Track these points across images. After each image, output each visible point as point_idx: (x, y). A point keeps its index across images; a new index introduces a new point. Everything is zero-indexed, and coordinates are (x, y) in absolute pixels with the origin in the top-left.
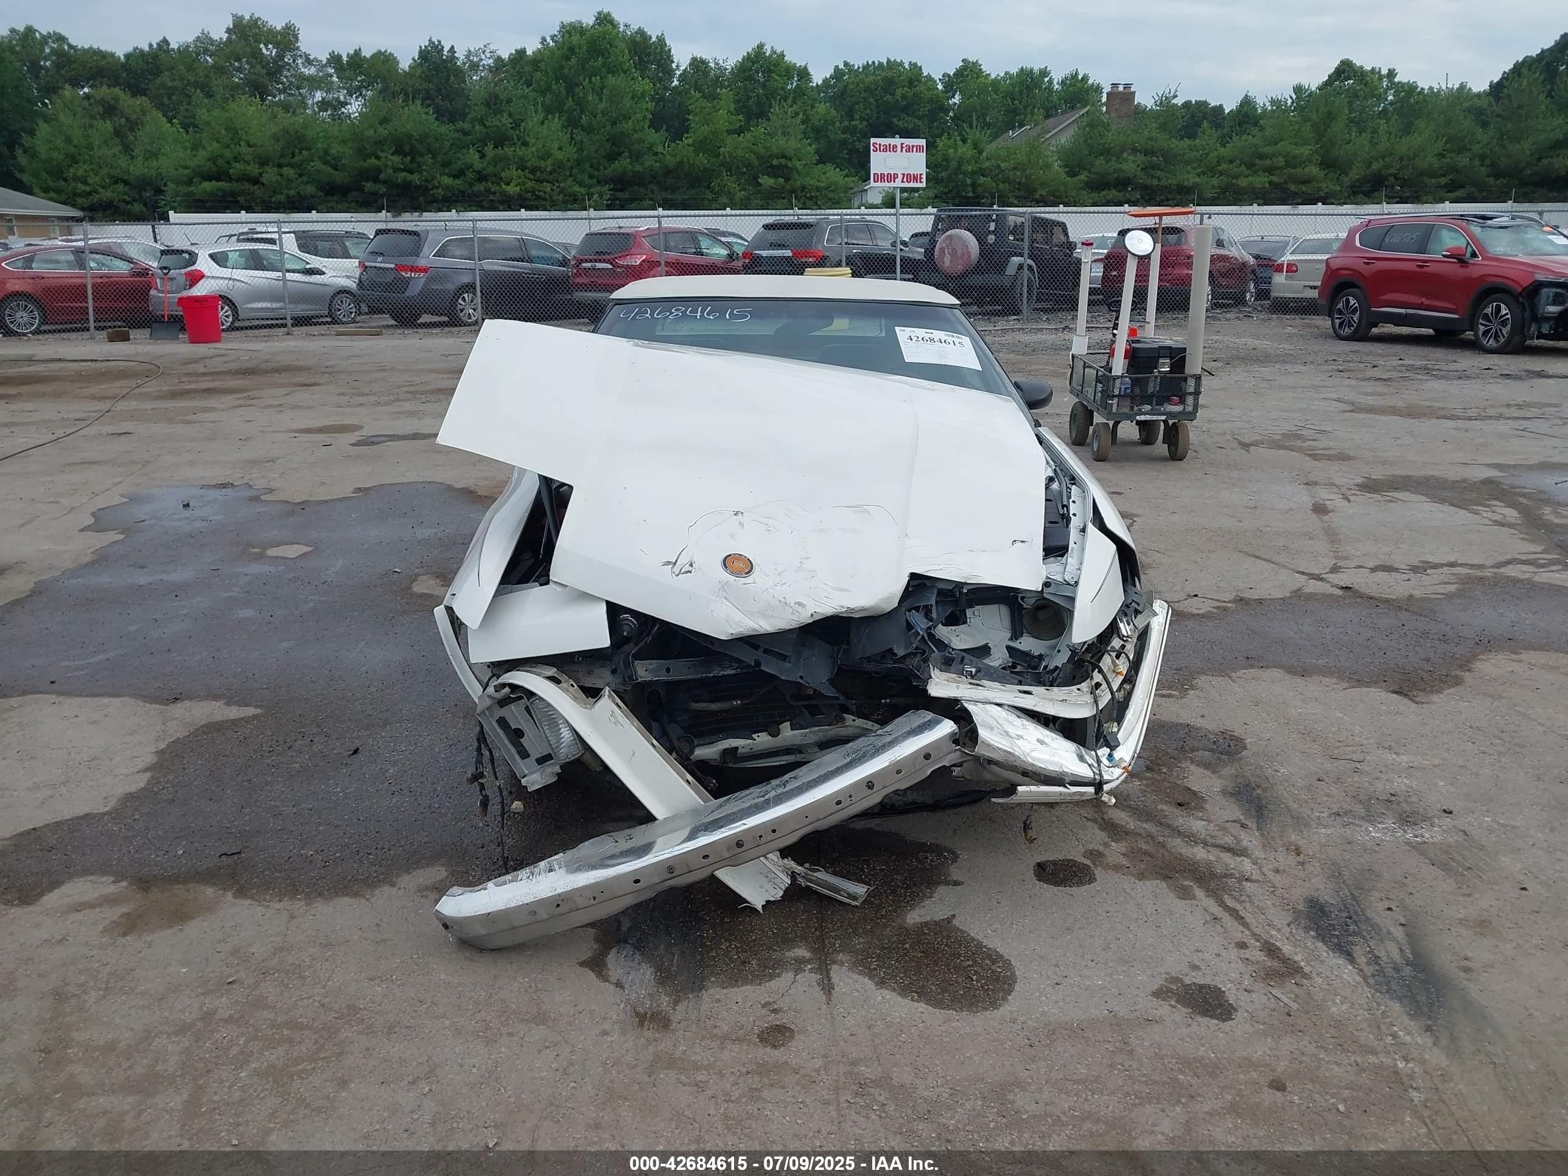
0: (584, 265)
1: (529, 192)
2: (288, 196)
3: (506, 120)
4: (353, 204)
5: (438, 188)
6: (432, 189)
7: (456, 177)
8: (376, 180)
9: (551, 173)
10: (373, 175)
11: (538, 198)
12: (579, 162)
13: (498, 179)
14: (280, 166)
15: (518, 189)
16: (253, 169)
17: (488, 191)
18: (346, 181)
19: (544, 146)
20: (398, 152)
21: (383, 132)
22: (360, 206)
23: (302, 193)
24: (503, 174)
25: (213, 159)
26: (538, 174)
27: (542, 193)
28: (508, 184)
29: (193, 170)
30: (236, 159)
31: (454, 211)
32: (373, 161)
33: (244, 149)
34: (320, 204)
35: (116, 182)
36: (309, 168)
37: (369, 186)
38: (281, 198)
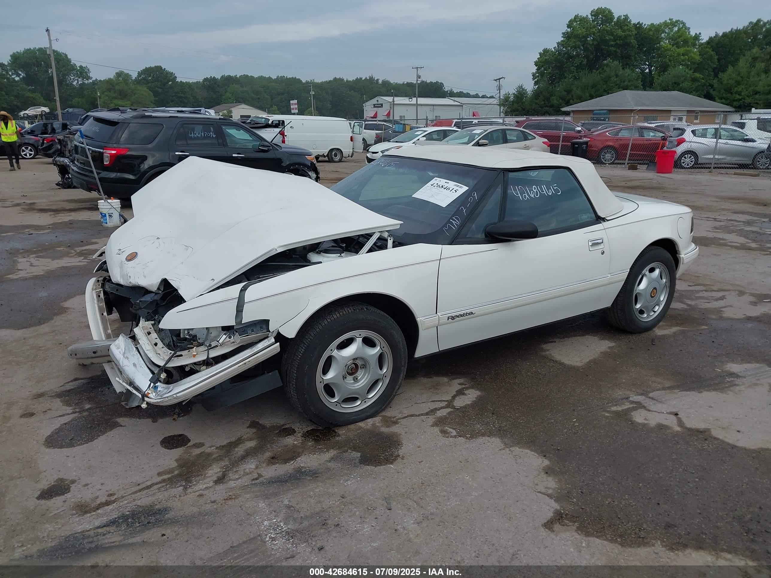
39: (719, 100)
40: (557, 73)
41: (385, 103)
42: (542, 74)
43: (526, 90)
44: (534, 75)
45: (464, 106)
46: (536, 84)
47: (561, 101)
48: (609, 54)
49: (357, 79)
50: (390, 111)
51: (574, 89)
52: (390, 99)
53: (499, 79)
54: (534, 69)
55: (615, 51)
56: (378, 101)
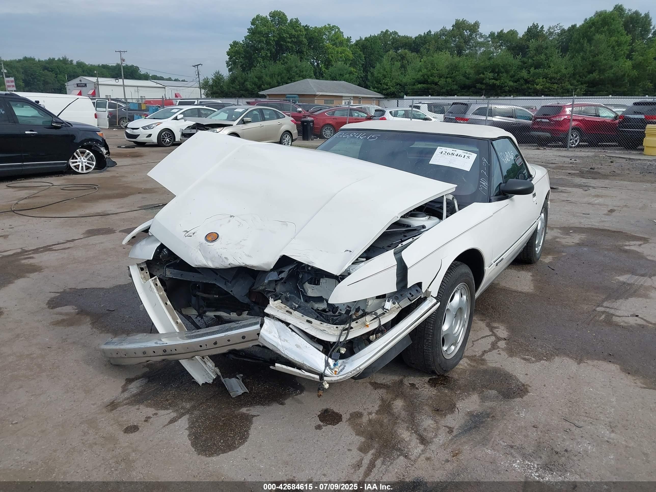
0: (538, 120)
1: (547, 88)
2: (447, 90)
3: (543, 57)
4: (471, 93)
5: (506, 86)
6: (504, 87)
7: (516, 82)
8: (482, 83)
9: (559, 79)
10: (481, 81)
11: (551, 91)
12: (574, 74)
13: (533, 82)
14: (447, 78)
15: (542, 87)
16: (436, 79)
17: (529, 88)
18: (470, 84)
19: (558, 68)
20: (493, 71)
21: (488, 63)
22: (474, 94)
23: (452, 89)
24: (536, 81)
25: (423, 76)
26: (553, 80)
27: (553, 89)
28: (537, 85)
29: (416, 80)
30: (432, 76)
31: (512, 96)
32: (482, 75)
33: (435, 72)
34: (458, 93)
35: (397, 85)
36: (457, 78)
37: (478, 85)
38: (444, 90)
39: (373, 89)
40: (247, 62)
41: (88, 83)
42: (234, 63)
43: (223, 75)
44: (227, 63)
45: (166, 88)
46: (230, 70)
47: (253, 86)
48: (288, 49)
49: (50, 59)
50: (95, 91)
51: (264, 76)
52: (94, 79)
53: (197, 65)
54: (227, 58)
55: (292, 47)
56: (81, 81)
